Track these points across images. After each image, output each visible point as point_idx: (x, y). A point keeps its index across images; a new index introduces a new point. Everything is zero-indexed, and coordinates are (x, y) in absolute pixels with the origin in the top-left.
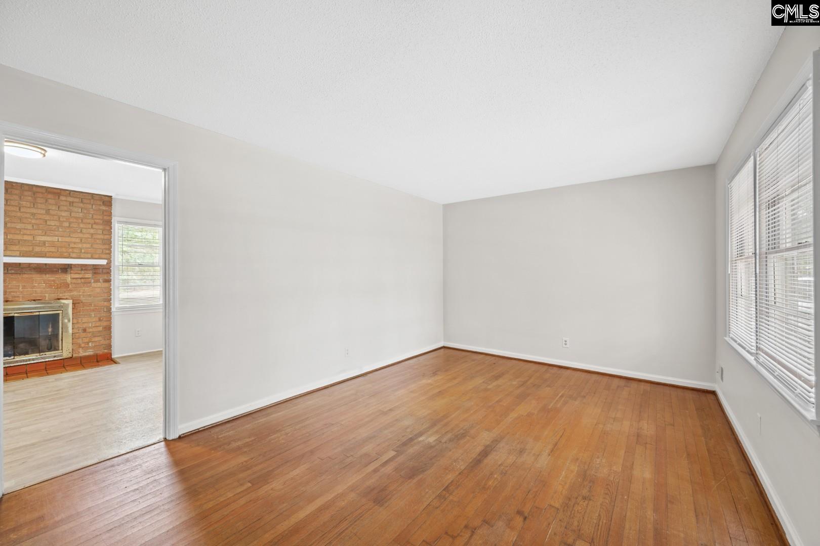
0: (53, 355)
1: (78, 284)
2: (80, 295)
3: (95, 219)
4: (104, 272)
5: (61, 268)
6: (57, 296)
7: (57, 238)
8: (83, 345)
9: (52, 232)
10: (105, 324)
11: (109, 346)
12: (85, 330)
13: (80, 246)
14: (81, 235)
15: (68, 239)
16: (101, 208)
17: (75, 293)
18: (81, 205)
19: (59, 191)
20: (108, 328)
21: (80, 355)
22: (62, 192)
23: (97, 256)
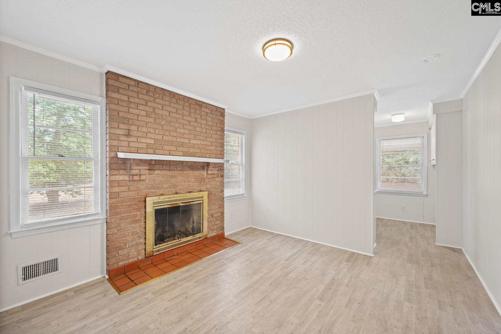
0: (199, 236)
1: (210, 178)
2: (210, 188)
3: (217, 127)
4: (221, 169)
5: (202, 166)
6: (200, 188)
7: (200, 141)
8: (212, 228)
9: (198, 136)
10: (221, 210)
11: (223, 228)
12: (212, 215)
13: (210, 148)
14: (211, 139)
15: (205, 143)
16: (220, 118)
17: (208, 186)
18: (211, 115)
19: (200, 103)
20: (223, 213)
21: (211, 235)
22: (203, 104)
23: (218, 156)
